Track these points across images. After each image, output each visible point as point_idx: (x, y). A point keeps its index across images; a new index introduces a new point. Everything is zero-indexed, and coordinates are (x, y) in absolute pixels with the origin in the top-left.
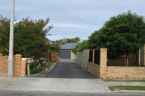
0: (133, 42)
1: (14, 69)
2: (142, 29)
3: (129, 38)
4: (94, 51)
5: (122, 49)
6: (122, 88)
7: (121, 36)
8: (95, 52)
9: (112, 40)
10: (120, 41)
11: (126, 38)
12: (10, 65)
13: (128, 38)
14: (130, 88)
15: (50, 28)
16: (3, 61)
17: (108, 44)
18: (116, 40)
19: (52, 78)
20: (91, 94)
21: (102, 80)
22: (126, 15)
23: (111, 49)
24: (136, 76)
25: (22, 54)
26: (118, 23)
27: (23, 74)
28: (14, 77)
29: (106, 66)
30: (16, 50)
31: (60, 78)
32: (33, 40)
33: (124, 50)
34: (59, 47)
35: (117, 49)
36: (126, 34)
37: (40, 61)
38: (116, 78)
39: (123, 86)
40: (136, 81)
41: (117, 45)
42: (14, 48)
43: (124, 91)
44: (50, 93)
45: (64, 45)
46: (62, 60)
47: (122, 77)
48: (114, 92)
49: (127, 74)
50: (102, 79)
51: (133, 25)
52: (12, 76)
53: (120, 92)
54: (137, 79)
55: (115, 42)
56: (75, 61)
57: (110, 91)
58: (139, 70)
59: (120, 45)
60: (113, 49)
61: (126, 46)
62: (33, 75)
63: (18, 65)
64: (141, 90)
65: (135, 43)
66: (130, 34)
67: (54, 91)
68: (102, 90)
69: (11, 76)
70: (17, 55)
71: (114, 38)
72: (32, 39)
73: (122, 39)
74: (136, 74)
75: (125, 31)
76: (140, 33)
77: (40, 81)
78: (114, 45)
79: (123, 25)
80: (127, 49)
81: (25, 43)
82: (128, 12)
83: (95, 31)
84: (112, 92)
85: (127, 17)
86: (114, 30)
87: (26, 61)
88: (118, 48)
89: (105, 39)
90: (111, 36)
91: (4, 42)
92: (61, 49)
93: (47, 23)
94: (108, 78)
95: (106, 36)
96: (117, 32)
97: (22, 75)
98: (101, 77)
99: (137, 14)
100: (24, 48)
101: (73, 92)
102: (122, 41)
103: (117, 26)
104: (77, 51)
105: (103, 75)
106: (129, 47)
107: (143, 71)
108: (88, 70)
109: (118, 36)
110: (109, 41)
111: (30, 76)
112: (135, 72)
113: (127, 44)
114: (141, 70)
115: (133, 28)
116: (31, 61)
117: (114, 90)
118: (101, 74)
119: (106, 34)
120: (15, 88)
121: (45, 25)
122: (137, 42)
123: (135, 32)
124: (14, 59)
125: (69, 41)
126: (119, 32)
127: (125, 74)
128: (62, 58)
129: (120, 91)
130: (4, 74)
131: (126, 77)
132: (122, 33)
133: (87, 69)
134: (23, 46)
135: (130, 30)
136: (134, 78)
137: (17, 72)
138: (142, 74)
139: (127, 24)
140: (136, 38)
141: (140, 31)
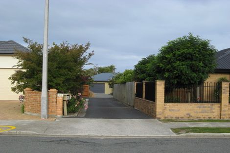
0: (198, 72)
1: (48, 108)
2: (208, 56)
3: (193, 67)
4: (144, 84)
5: (185, 81)
6: (189, 130)
7: (183, 65)
8: (146, 85)
9: (171, 70)
10: (181, 72)
11: (189, 68)
12: (44, 102)
13: (191, 67)
14: (198, 130)
15: (90, 55)
16: (32, 97)
17: (167, 75)
18: (177, 70)
19: (97, 119)
20: (155, 139)
21: (160, 121)
22: (187, 38)
23: (169, 81)
24: (200, 115)
25: (57, 89)
26: (178, 49)
27: (59, 114)
28: (48, 118)
29: (163, 103)
30: (50, 83)
31: (106, 118)
32: (71, 71)
33: (187, 83)
34: (91, 78)
35: (177, 81)
36: (189, 62)
37: (77, 97)
38: (176, 118)
39: (189, 128)
40: (201, 121)
41: (178, 76)
42: (49, 81)
43: (192, 134)
44: (103, 138)
45: (96, 76)
46: (95, 95)
47: (183, 116)
48: (181, 135)
49: (189, 112)
50: (159, 119)
51: (197, 51)
52: (46, 118)
53: (188, 136)
54: (202, 118)
55: (175, 73)
56: (112, 96)
57: (175, 135)
58: (204, 107)
59: (181, 77)
60: (172, 81)
61: (189, 78)
62: (72, 116)
63: (53, 102)
64: (213, 133)
65: (200, 74)
66: (193, 62)
67: (107, 135)
68: (165, 133)
69: (45, 116)
70: (51, 90)
71: (174, 68)
72: (70, 69)
73: (185, 69)
74: (200, 113)
75: (187, 59)
76: (206, 61)
77: (84, 123)
78: (173, 77)
79: (185, 51)
80: (190, 82)
81: (61, 75)
82: (188, 35)
83: (143, 59)
84: (179, 135)
85: (189, 41)
86: (173, 58)
87: (63, 97)
88: (179, 80)
89: (162, 69)
90: (170, 65)
91: (34, 73)
92: (93, 81)
93: (87, 49)
94: (165, 118)
95: (163, 65)
96: (177, 60)
97: (59, 116)
98: (157, 116)
99: (200, 38)
100: (59, 80)
101: (131, 136)
102: (184, 72)
103: (178, 53)
104: (115, 84)
105: (160, 114)
106: (192, 79)
107: (209, 109)
108: (135, 108)
109: (179, 65)
110: (168, 71)
111: (68, 116)
112: (199, 110)
113: (190, 75)
114: (206, 107)
115: (197, 55)
116: (68, 97)
117: (180, 132)
118: (157, 113)
119: (162, 63)
120: (56, 132)
121: (85, 51)
122: (203, 73)
123: (200, 60)
124: (48, 96)
125: (102, 71)
126: (180, 60)
127: (187, 112)
128: (95, 92)
129: (188, 134)
130: (35, 114)
131: (188, 116)
132: (183, 61)
133: (133, 106)
134: (58, 78)
135: (194, 57)
136: (197, 117)
137: (52, 112)
138: (207, 113)
139: (190, 51)
140: (201, 68)
141: (206, 59)
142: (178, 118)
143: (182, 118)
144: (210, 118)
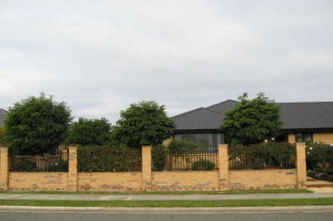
58: (51, 177)
94: (9, 189)
107: (57, 179)
127: (33, 183)
131: (35, 187)
138: (55, 183)
142: (24, 189)
143: (28, 189)
144: (58, 189)
